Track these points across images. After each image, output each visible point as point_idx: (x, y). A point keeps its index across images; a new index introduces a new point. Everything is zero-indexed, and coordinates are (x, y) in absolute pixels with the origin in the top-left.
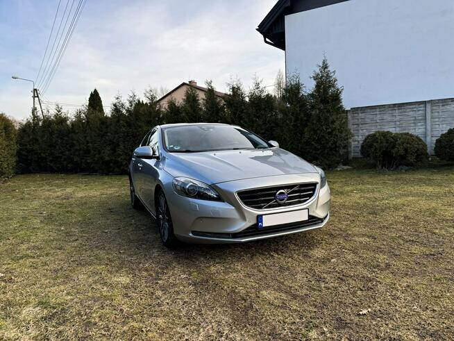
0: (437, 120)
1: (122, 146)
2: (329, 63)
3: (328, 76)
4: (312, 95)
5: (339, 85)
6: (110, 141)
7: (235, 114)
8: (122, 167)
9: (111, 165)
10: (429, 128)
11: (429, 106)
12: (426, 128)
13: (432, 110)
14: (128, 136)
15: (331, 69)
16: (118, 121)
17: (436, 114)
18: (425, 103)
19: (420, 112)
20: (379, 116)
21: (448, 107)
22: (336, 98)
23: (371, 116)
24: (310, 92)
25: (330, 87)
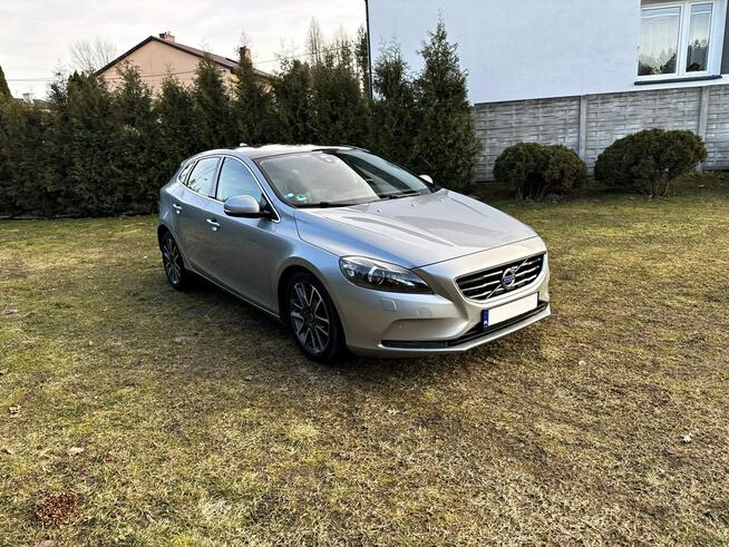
0: (594, 124)
1: (78, 166)
2: (447, 29)
3: (446, 53)
4: (419, 82)
5: (462, 67)
6: (53, 156)
7: (295, 109)
8: (83, 205)
9: (59, 200)
10: (583, 137)
11: (584, 104)
12: (579, 137)
13: (588, 109)
14: (89, 146)
15: (450, 40)
16: (66, 119)
17: (593, 116)
18: (578, 98)
19: (573, 112)
20: (515, 117)
21: (609, 106)
22: (459, 89)
23: (504, 118)
24: (417, 78)
25: (448, 69)
